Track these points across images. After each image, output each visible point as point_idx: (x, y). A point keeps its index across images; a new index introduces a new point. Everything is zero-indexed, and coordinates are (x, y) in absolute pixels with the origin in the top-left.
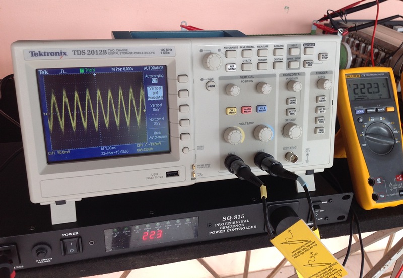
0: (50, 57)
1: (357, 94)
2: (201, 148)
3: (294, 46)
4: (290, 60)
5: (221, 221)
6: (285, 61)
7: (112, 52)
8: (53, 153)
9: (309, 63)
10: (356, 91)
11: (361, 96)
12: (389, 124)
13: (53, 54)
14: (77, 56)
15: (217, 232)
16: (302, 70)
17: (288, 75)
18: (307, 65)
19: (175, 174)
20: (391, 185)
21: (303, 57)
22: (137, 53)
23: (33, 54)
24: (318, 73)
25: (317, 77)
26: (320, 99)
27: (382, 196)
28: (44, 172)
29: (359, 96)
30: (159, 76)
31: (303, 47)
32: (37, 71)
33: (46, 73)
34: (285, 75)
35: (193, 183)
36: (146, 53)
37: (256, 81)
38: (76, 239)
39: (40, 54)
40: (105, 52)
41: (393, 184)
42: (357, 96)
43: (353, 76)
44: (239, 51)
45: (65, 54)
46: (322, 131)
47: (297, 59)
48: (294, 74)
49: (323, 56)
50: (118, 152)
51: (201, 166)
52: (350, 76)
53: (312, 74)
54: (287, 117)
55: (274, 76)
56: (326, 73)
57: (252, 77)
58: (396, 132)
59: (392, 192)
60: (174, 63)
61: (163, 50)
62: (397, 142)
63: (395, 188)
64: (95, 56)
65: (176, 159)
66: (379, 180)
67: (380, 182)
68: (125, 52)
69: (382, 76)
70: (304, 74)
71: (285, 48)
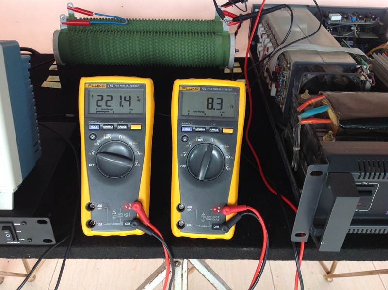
1: (101, 106)
10: (100, 103)
11: (104, 109)
12: (131, 143)
27: (101, 224)
29: (102, 109)
41: (118, 212)
42: (99, 109)
43: (96, 85)
52: (93, 85)
58: (138, 153)
59: (113, 221)
62: (136, 165)
63: (120, 217)
66: (101, 205)
67: (101, 209)
69: (135, 88)
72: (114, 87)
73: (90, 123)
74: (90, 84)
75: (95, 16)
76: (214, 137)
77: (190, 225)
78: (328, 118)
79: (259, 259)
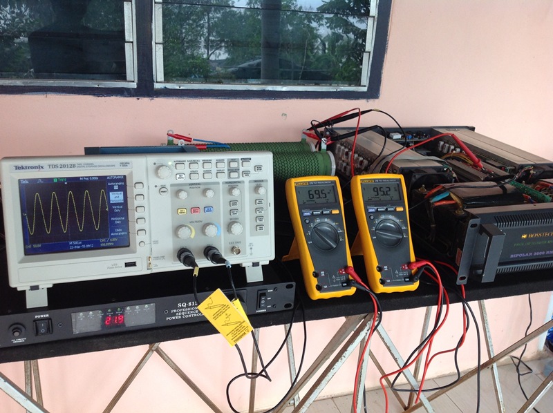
0: (30, 170)
2: (156, 242)
3: (233, 160)
4: (231, 171)
5: (177, 308)
6: (226, 171)
7: (80, 165)
8: (29, 246)
9: (247, 173)
12: (334, 224)
13: (32, 168)
14: (51, 169)
15: (174, 318)
16: (241, 179)
17: (230, 182)
18: (244, 175)
19: (133, 264)
20: (334, 277)
21: (242, 169)
22: (100, 166)
23: (17, 168)
24: (255, 181)
25: (254, 184)
26: (257, 202)
27: (326, 287)
28: (22, 262)
30: (120, 184)
31: (241, 161)
32: (19, 181)
33: (27, 182)
34: (227, 183)
35: (149, 272)
36: (108, 166)
37: (202, 187)
38: (47, 321)
39: (23, 168)
40: (74, 166)
41: (336, 276)
43: (301, 184)
44: (187, 164)
45: (42, 167)
46: (261, 229)
47: (236, 170)
48: (235, 182)
49: (258, 168)
50: (84, 246)
51: (157, 258)
53: (250, 182)
54: (231, 217)
55: (218, 183)
56: (262, 181)
57: (199, 184)
58: (340, 231)
59: (335, 283)
60: (131, 174)
61: (122, 163)
62: (341, 240)
63: (338, 279)
64: (66, 169)
65: (134, 252)
66: (323, 273)
67: (324, 275)
68: (91, 165)
69: (329, 183)
70: (243, 182)
71: (226, 161)
72: (314, 184)
73: (303, 211)
74: (296, 183)
75: (193, 142)
76: (392, 215)
77: (389, 281)
78: (452, 199)
79: (437, 304)
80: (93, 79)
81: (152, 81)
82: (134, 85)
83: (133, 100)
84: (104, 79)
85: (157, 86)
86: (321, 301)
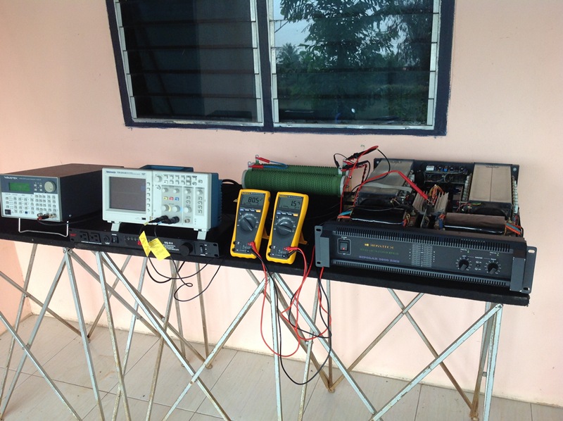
0: (112, 173)
3: (189, 176)
4: (187, 182)
6: (185, 181)
8: (112, 204)
9: (195, 183)
12: (255, 218)
14: (118, 174)
18: (193, 184)
19: (144, 219)
20: (244, 246)
21: (192, 181)
22: (135, 174)
23: (107, 172)
24: (199, 188)
26: (200, 198)
30: (144, 182)
31: (192, 177)
33: (113, 178)
34: (186, 187)
36: (138, 174)
39: (109, 172)
42: (245, 202)
44: (169, 176)
45: (115, 172)
46: (200, 212)
48: (189, 187)
49: (200, 181)
52: (245, 193)
53: (197, 188)
54: (187, 204)
55: (182, 187)
56: (203, 188)
57: (173, 186)
58: (257, 222)
59: (243, 249)
60: (146, 178)
61: (143, 173)
63: (246, 248)
65: (146, 213)
67: (239, 244)
68: (132, 173)
70: (194, 187)
71: (185, 177)
72: (253, 194)
73: (241, 208)
76: (290, 218)
77: (274, 255)
80: (241, 121)
81: (272, 123)
82: (262, 125)
83: (261, 134)
84: (247, 121)
85: (275, 125)
86: (237, 258)
